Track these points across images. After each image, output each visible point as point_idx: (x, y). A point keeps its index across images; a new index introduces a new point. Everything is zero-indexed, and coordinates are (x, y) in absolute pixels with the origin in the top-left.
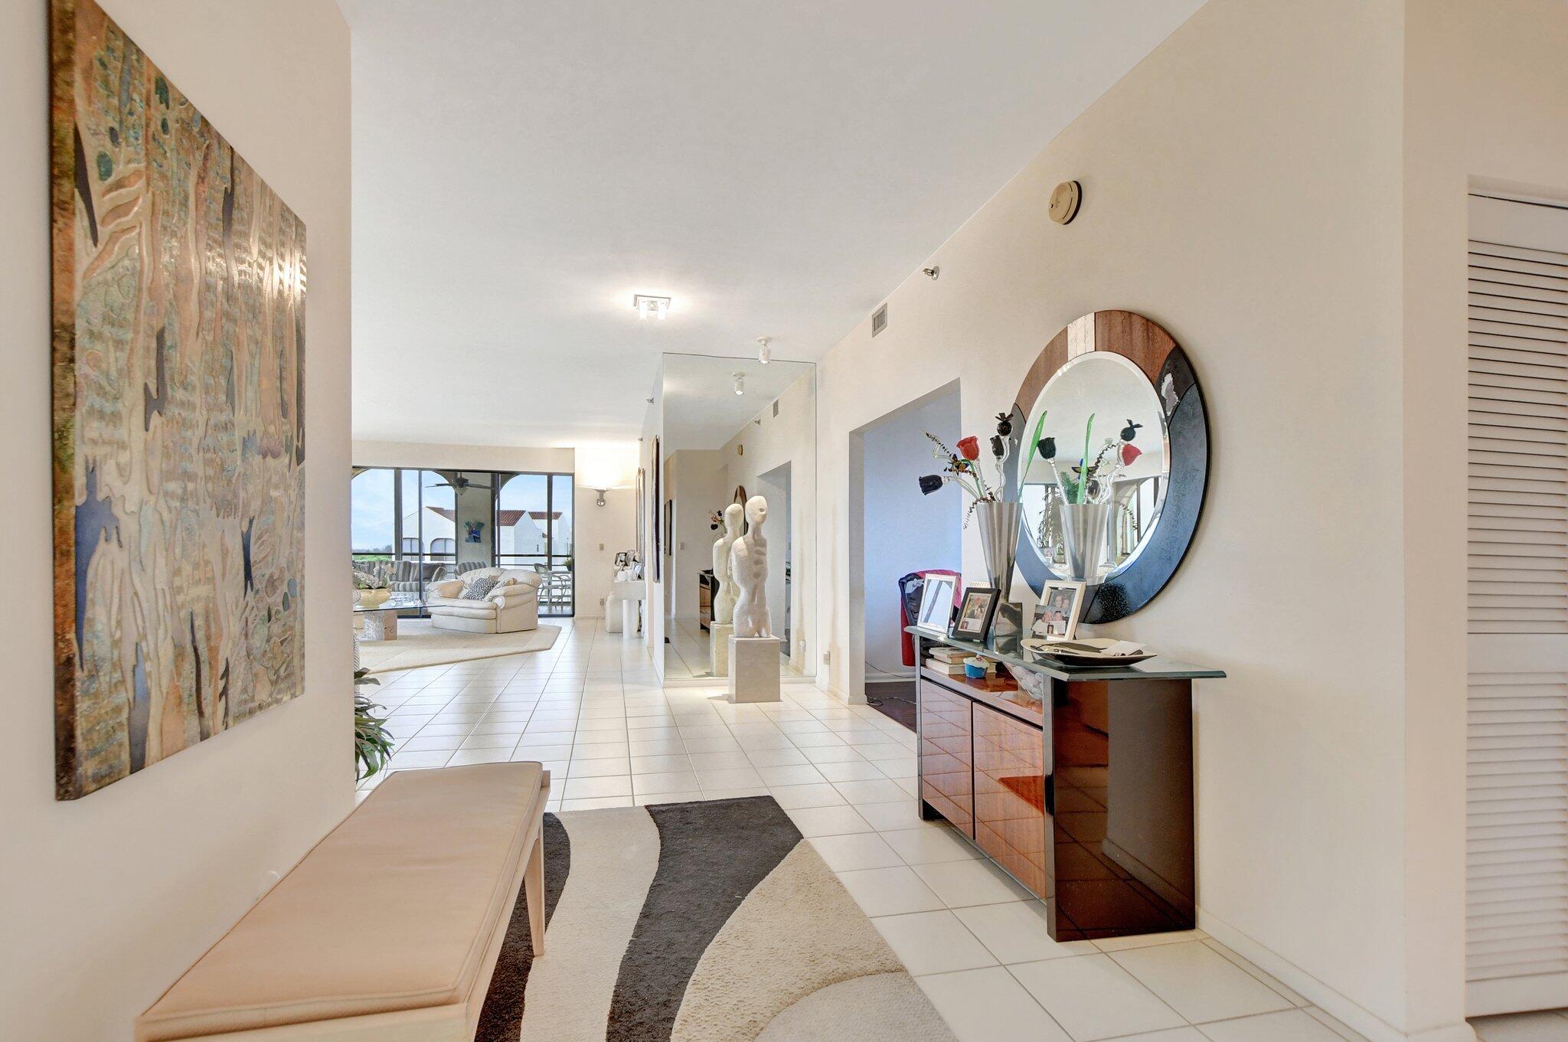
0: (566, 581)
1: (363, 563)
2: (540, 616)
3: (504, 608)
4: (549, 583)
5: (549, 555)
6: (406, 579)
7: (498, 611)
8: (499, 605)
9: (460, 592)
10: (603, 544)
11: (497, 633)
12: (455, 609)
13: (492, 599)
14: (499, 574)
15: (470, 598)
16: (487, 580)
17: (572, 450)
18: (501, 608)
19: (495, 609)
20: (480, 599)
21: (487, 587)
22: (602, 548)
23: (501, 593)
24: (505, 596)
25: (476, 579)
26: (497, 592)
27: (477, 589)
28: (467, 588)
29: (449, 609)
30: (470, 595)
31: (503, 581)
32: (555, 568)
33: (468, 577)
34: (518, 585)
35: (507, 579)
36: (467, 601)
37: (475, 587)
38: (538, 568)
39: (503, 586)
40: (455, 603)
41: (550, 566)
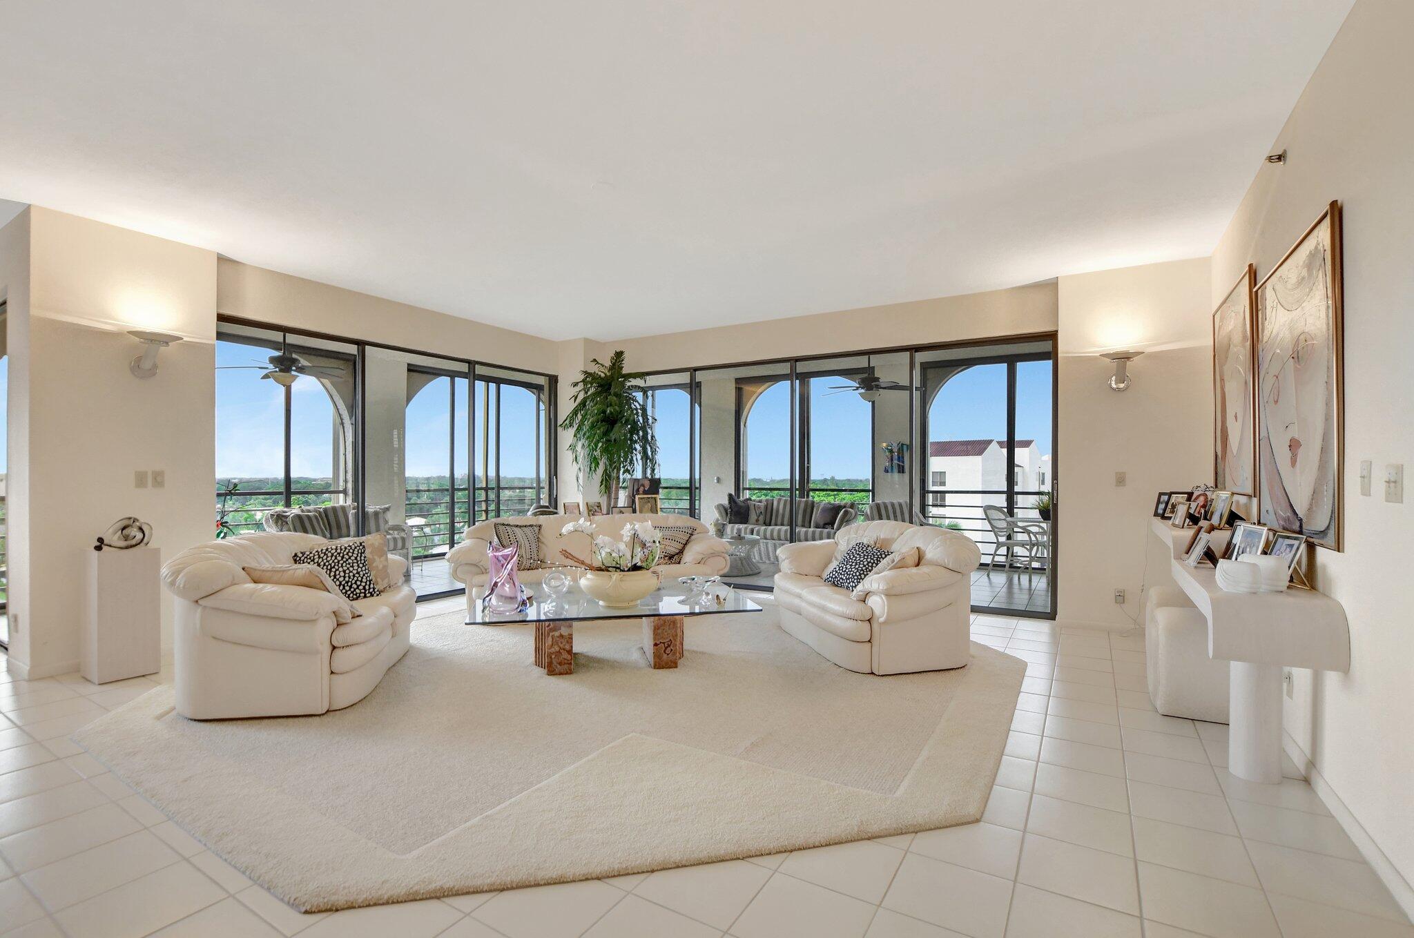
0: (1035, 534)
1: (760, 501)
2: (976, 610)
3: (885, 623)
4: (1009, 537)
5: (1011, 494)
6: (807, 524)
7: (875, 626)
8: (877, 611)
9: (826, 566)
10: (1122, 473)
11: (872, 673)
12: (804, 605)
13: (864, 597)
14: (897, 534)
15: (835, 582)
16: (869, 548)
17: (1052, 286)
18: (882, 620)
19: (869, 620)
20: (848, 588)
21: (865, 563)
22: (1121, 480)
23: (881, 588)
24: (889, 594)
25: (853, 543)
26: (873, 581)
27: (848, 567)
28: (837, 560)
29: (797, 601)
30: (836, 577)
31: (896, 557)
32: (1019, 513)
33: (846, 538)
34: (923, 569)
35: (904, 550)
36: (827, 590)
37: (846, 561)
38: (989, 512)
39: (890, 569)
40: (804, 593)
41: (1010, 510)
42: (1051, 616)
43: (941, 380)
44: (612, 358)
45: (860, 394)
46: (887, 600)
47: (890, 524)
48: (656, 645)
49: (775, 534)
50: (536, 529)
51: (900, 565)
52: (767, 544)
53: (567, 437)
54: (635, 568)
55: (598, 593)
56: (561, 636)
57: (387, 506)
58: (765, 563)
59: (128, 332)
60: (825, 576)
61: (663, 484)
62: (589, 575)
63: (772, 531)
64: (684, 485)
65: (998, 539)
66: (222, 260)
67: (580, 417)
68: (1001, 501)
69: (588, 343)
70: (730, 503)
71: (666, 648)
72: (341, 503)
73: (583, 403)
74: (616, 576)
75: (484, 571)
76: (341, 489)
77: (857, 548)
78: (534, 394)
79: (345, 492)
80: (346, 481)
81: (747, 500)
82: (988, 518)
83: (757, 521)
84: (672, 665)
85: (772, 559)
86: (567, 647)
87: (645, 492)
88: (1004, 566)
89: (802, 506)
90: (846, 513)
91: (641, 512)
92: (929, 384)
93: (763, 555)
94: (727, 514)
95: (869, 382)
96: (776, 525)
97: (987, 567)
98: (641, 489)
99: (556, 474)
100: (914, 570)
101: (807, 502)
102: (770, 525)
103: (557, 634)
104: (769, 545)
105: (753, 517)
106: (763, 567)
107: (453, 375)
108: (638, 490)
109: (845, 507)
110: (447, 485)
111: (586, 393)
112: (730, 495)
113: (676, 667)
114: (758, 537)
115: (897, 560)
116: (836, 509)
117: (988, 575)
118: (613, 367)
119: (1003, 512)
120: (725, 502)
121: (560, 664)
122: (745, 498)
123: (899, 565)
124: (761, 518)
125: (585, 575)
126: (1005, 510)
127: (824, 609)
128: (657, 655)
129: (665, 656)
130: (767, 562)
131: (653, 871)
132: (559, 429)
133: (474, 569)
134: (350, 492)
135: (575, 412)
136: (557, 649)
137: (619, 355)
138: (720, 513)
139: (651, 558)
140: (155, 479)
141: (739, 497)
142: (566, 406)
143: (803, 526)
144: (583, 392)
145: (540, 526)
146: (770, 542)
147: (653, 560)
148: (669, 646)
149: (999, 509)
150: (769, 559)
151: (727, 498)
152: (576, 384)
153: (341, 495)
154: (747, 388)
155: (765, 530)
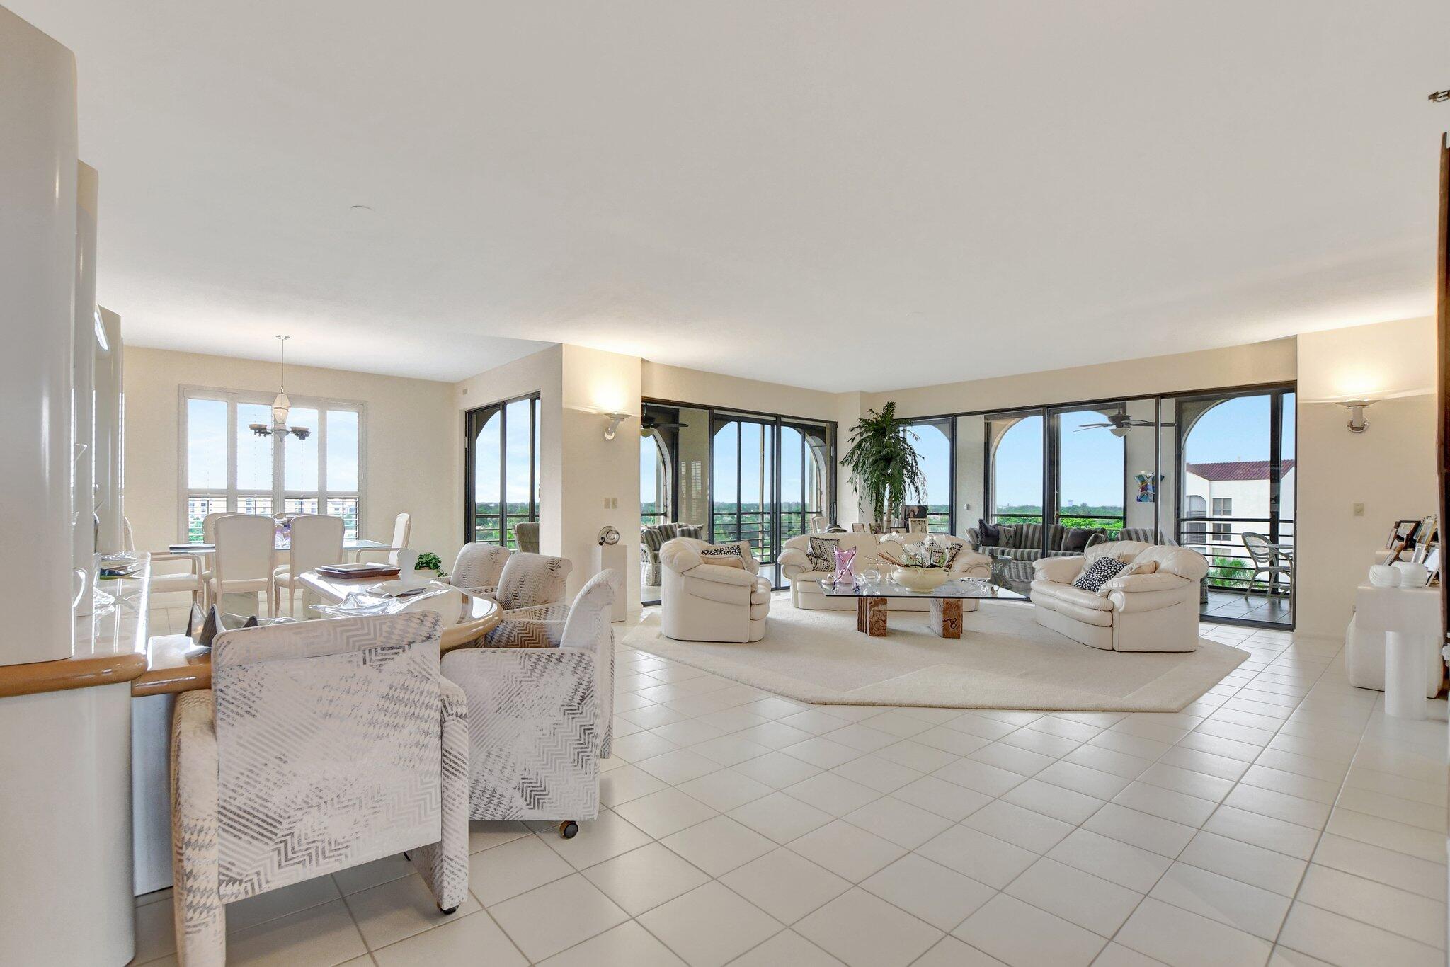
1: (1010, 526)
3: (1123, 612)
4: (1271, 564)
5: (1274, 521)
6: (1056, 547)
7: (1115, 615)
8: (1117, 604)
9: (1076, 576)
10: (1361, 504)
11: (1113, 650)
12: (1057, 601)
13: (1107, 594)
14: (1138, 552)
15: (1083, 586)
16: (1113, 561)
17: (1292, 342)
18: (1120, 610)
19: (1111, 611)
20: (1094, 590)
21: (1109, 572)
22: (1359, 511)
23: (1120, 586)
24: (1127, 591)
25: (1099, 558)
26: (1114, 583)
27: (1095, 574)
28: (1085, 570)
29: (1051, 601)
30: (1084, 583)
31: (1134, 565)
32: (1282, 541)
33: (1093, 554)
34: (1157, 575)
35: (1143, 562)
36: (1077, 591)
37: (1093, 570)
38: (1248, 539)
39: (1129, 575)
40: (1058, 593)
41: (1274, 536)
42: (1290, 628)
43: (1200, 412)
44: (885, 408)
45: (1111, 430)
46: (1126, 596)
47: (1134, 543)
48: (944, 621)
49: (1026, 556)
50: (836, 542)
51: (1139, 571)
52: (1017, 564)
53: (845, 472)
54: (932, 566)
55: (905, 582)
56: (879, 611)
57: (701, 525)
58: (1015, 581)
59: (606, 414)
60: (1075, 582)
61: (930, 511)
62: (900, 570)
63: (1022, 553)
64: (943, 511)
65: (1257, 565)
66: (644, 361)
67: (856, 455)
68: (1265, 529)
69: (864, 396)
70: (980, 527)
71: (952, 624)
72: (662, 523)
73: (859, 445)
74: (920, 570)
75: (804, 570)
76: (662, 512)
77: (1103, 561)
78: (800, 433)
79: (665, 514)
80: (666, 506)
81: (997, 525)
82: (1246, 545)
83: (1007, 543)
84: (957, 636)
85: (1022, 578)
86: (883, 618)
87: (915, 516)
88: (1266, 592)
89: (1052, 531)
90: (1096, 538)
91: (913, 531)
92: (1185, 416)
93: (1013, 575)
94: (978, 537)
95: (1120, 422)
96: (1025, 547)
97: (1244, 592)
98: (912, 514)
99: (836, 501)
100: (1149, 575)
101: (1056, 528)
102: (1020, 548)
103: (876, 609)
104: (1020, 565)
105: (1003, 539)
106: (1013, 584)
107: (763, 422)
108: (909, 515)
109: (1095, 532)
110: (735, 510)
111: (862, 436)
112: (981, 520)
113: (959, 637)
114: (1009, 557)
115: (1134, 568)
116: (1086, 534)
117: (1246, 599)
118: (884, 416)
119: (1266, 540)
120: (976, 526)
121: (878, 629)
122: (993, 524)
123: (1136, 572)
124: (1011, 541)
125: (897, 569)
126: (1268, 538)
127: (1073, 603)
128: (945, 629)
129: (951, 629)
130: (1018, 580)
131: (977, 709)
132: (839, 465)
133: (799, 570)
134: (670, 514)
135: (854, 450)
136: (877, 619)
137: (891, 405)
138: (972, 536)
139: (942, 560)
140: (613, 503)
141: (988, 522)
142: (845, 447)
143: (1053, 549)
144: (859, 436)
145: (838, 540)
146: (1021, 563)
147: (944, 562)
148: (954, 622)
149: (1262, 537)
150: (1019, 578)
151: (978, 523)
152: (853, 429)
153: (662, 517)
154: (996, 424)
155: (1016, 552)
